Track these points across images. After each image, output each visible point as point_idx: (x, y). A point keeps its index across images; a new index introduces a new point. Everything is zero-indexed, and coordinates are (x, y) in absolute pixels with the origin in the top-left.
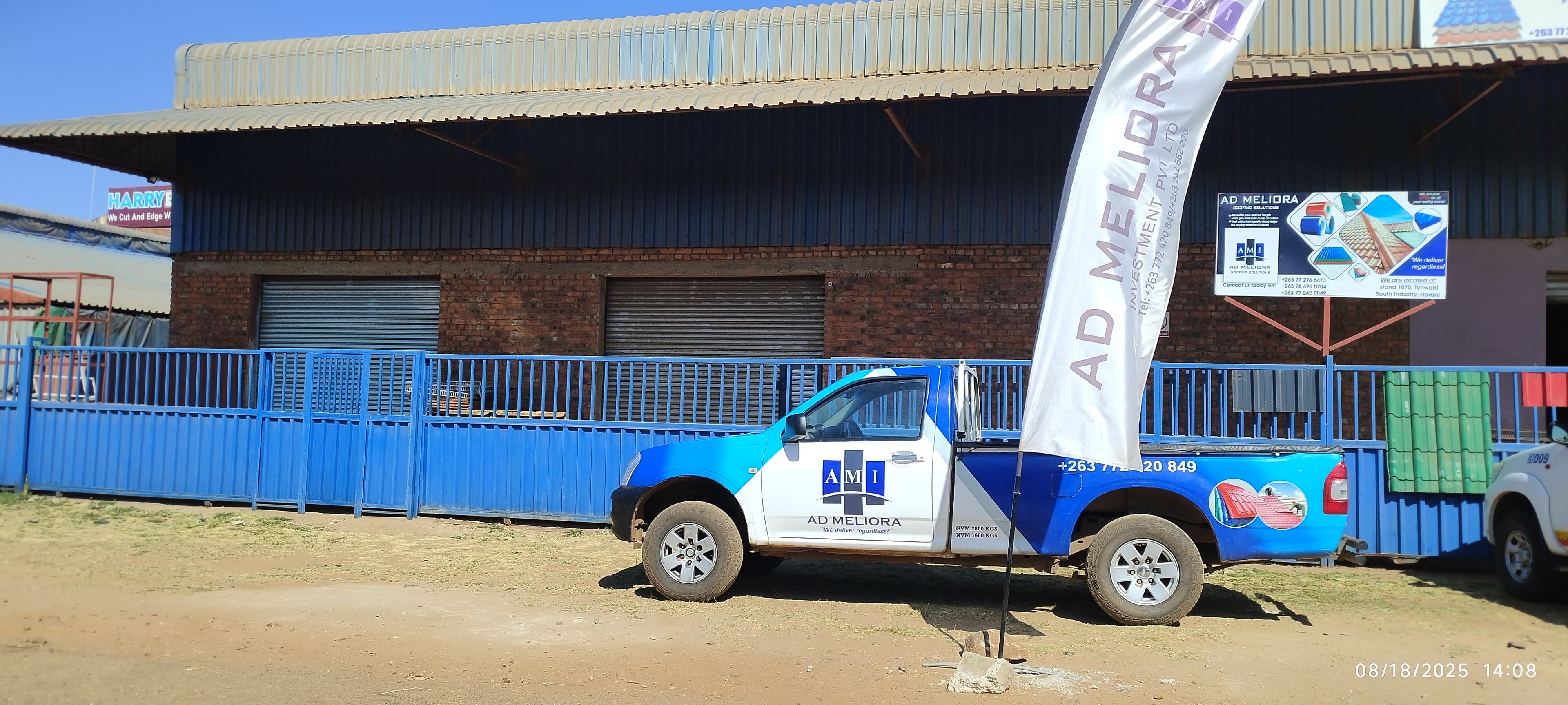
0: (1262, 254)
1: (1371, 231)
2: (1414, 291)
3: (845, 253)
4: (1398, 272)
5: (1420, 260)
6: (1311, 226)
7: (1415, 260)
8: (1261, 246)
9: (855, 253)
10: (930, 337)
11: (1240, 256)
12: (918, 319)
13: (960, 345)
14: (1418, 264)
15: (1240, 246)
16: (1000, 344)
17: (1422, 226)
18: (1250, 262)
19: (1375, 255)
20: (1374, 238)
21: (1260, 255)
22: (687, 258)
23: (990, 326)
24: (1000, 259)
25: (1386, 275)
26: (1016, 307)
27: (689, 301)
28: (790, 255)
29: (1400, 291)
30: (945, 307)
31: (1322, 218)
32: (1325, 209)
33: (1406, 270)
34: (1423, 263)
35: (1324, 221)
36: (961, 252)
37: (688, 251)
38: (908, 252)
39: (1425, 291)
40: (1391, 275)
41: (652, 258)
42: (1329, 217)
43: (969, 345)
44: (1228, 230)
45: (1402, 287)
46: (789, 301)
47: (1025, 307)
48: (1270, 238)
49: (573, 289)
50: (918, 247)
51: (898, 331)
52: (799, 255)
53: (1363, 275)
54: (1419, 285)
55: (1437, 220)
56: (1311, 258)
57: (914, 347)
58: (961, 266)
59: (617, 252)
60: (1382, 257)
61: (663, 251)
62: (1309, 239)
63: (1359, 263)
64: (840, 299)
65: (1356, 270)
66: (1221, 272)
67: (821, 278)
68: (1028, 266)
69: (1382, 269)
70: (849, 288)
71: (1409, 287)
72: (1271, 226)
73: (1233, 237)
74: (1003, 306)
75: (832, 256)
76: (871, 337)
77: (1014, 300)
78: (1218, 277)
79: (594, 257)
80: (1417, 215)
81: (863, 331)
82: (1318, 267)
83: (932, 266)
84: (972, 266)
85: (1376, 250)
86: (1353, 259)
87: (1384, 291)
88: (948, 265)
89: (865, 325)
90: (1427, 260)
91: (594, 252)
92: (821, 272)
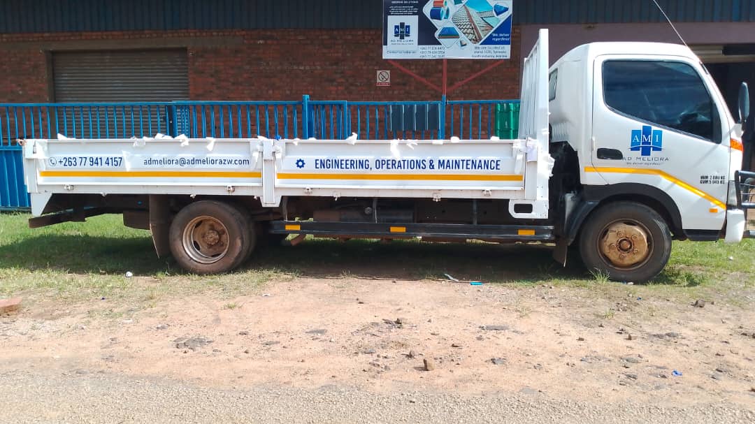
0: (409, 32)
1: (469, 16)
2: (493, 54)
3: (198, 34)
4: (484, 43)
5: (497, 35)
6: (436, 14)
7: (494, 35)
8: (408, 27)
9: (204, 34)
10: (253, 88)
11: (396, 34)
12: (245, 75)
13: (271, 92)
14: (496, 37)
15: (396, 27)
16: (294, 92)
17: (498, 14)
18: (402, 38)
19: (472, 32)
20: (471, 21)
21: (408, 34)
22: (100, 37)
23: (288, 80)
24: (293, 38)
25: (478, 45)
26: (302, 68)
27: (105, 66)
28: (164, 36)
29: (484, 54)
30: (261, 68)
31: (442, 9)
32: (444, 4)
33: (489, 41)
34: (498, 37)
35: (443, 10)
36: (269, 33)
37: (100, 33)
38: (237, 33)
39: (498, 54)
40: (481, 44)
41: (78, 38)
42: (446, 8)
43: (277, 92)
44: (389, 17)
45: (486, 52)
46: (168, 65)
47: (307, 68)
48: (412, 21)
49: (29, 60)
50: (243, 30)
51: (233, 84)
52: (170, 35)
53: (465, 45)
54: (495, 50)
55: (506, 9)
56: (437, 34)
57: (243, 93)
58: (269, 42)
59: (54, 35)
60: (476, 33)
61: (84, 33)
62: (435, 22)
63: (463, 37)
64: (197, 64)
65: (461, 42)
66: (386, 44)
67: (185, 50)
68: (309, 42)
69: (476, 41)
70: (202, 56)
71: (490, 52)
72: (414, 14)
73: (393, 21)
74: (295, 67)
75: (190, 36)
76: (218, 88)
77: (299, 64)
78: (384, 47)
79: (40, 39)
80: (495, 6)
81: (213, 84)
82: (440, 40)
83: (252, 42)
84: (275, 42)
85: (472, 28)
86: (460, 34)
87: (477, 54)
88: (261, 42)
89: (213, 80)
90: (501, 35)
91: (40, 35)
92: (184, 46)
